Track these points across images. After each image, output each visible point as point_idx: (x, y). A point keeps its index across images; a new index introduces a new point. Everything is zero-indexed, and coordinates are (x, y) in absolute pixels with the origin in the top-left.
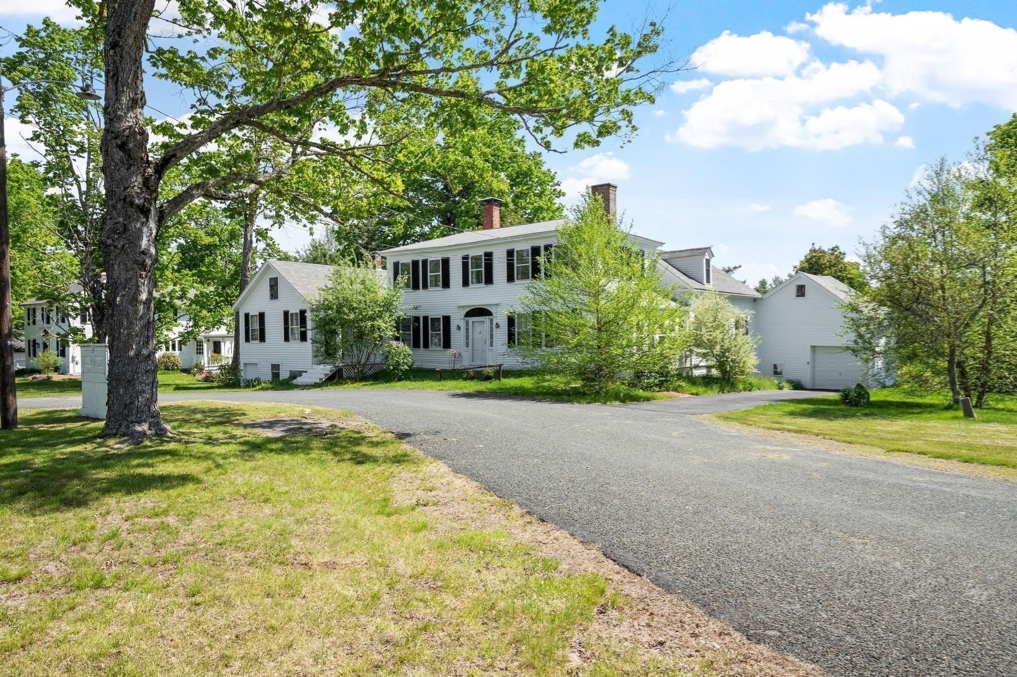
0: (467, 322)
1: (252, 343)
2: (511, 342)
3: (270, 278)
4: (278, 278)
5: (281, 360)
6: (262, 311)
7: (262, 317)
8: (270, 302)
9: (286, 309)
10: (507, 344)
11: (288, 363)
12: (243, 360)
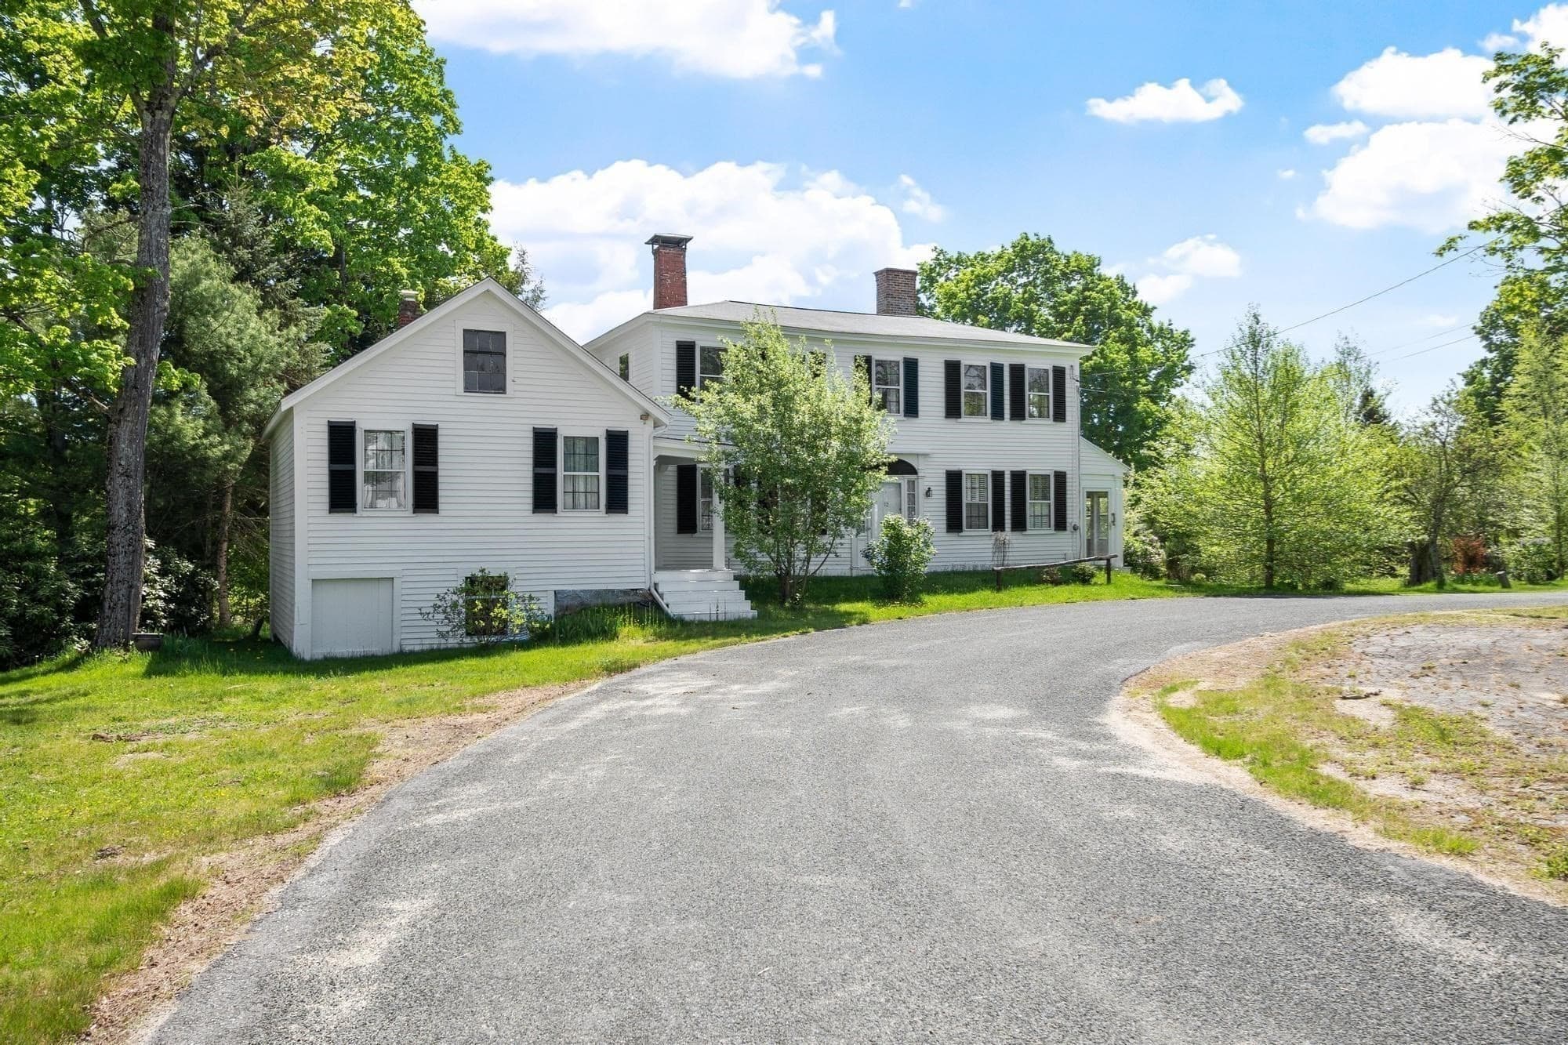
1: (365, 514)
2: (954, 524)
3: (465, 331)
4: (504, 334)
5: (514, 565)
6: (426, 420)
7: (426, 440)
8: (463, 399)
9: (544, 423)
10: (945, 526)
11: (545, 570)
12: (313, 569)
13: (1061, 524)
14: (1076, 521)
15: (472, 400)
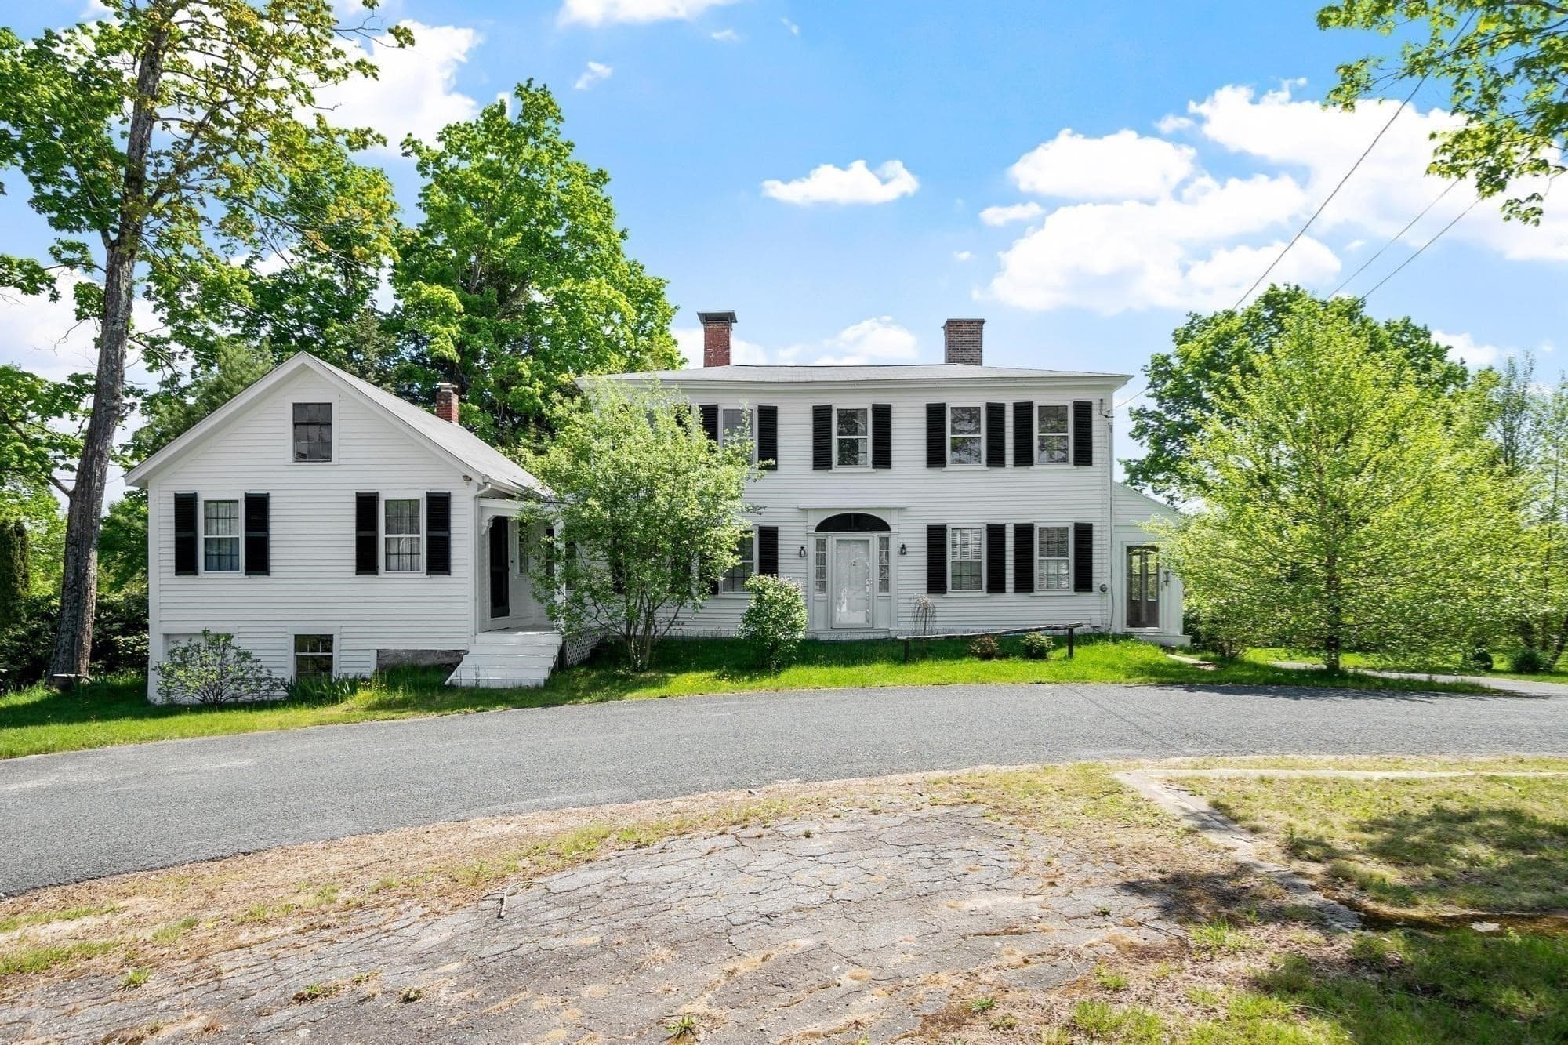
0: (821, 544)
1: (206, 576)
2: (936, 583)
3: (294, 404)
4: (330, 404)
5: (339, 624)
6: (257, 489)
7: (257, 507)
8: (293, 469)
9: (367, 488)
10: (926, 587)
11: (368, 630)
12: (164, 625)
13: (1083, 581)
14: (1106, 581)
15: (300, 468)
